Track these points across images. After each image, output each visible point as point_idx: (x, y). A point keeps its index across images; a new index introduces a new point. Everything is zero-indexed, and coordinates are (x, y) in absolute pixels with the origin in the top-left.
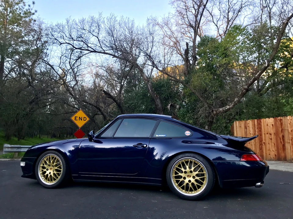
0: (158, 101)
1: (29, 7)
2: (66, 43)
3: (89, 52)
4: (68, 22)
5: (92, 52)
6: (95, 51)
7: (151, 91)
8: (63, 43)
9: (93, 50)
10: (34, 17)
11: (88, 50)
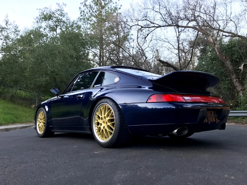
0: (228, 63)
1: (116, 4)
2: (135, 25)
3: (155, 28)
4: (132, 6)
5: (157, 27)
6: (160, 26)
7: (218, 53)
8: (132, 26)
9: (158, 26)
10: (119, 11)
11: (155, 27)
